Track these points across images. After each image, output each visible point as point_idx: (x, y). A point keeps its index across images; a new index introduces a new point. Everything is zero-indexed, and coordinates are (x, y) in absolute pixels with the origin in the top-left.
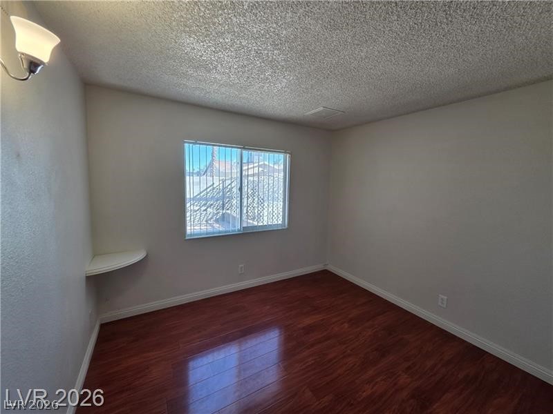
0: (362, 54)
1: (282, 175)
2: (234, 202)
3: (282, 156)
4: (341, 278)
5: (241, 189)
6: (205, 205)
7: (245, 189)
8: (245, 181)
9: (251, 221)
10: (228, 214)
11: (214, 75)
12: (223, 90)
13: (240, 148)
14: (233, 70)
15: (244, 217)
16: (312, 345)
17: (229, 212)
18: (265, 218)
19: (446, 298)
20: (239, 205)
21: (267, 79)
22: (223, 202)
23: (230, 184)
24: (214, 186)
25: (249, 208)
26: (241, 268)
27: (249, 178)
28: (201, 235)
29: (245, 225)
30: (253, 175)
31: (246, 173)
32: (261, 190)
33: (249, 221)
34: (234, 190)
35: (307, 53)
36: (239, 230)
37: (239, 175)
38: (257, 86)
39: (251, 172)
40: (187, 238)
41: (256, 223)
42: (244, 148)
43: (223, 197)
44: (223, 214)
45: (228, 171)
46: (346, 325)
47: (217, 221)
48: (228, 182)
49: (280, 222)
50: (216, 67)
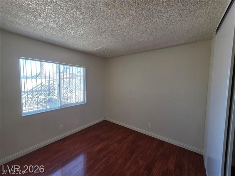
0: (120, 23)
1: (82, 78)
2: (56, 92)
3: (82, 69)
4: (112, 122)
5: (59, 85)
6: (37, 94)
7: (62, 85)
8: (62, 81)
9: (66, 101)
10: (53, 98)
11: (39, 20)
12: (46, 30)
13: (58, 64)
14: (51, 19)
15: (62, 99)
16: (102, 159)
17: (53, 97)
18: (74, 99)
19: (151, 124)
20: (59, 93)
21: (73, 28)
22: (49, 92)
23: (53, 83)
24: (42, 84)
25: (65, 94)
26: (62, 127)
27: (64, 80)
28: (33, 113)
29: (63, 104)
30: (67, 78)
31: (63, 77)
32: (71, 85)
33: (65, 101)
34: (56, 86)
35: (95, 18)
36: (59, 107)
37: (58, 78)
38: (67, 31)
39: (65, 76)
40: (23, 116)
41: (69, 102)
42: (61, 64)
43: (49, 90)
44: (49, 99)
45: (51, 76)
46: (116, 144)
47: (45, 102)
48: (51, 82)
49: (82, 101)
50: (40, 15)
